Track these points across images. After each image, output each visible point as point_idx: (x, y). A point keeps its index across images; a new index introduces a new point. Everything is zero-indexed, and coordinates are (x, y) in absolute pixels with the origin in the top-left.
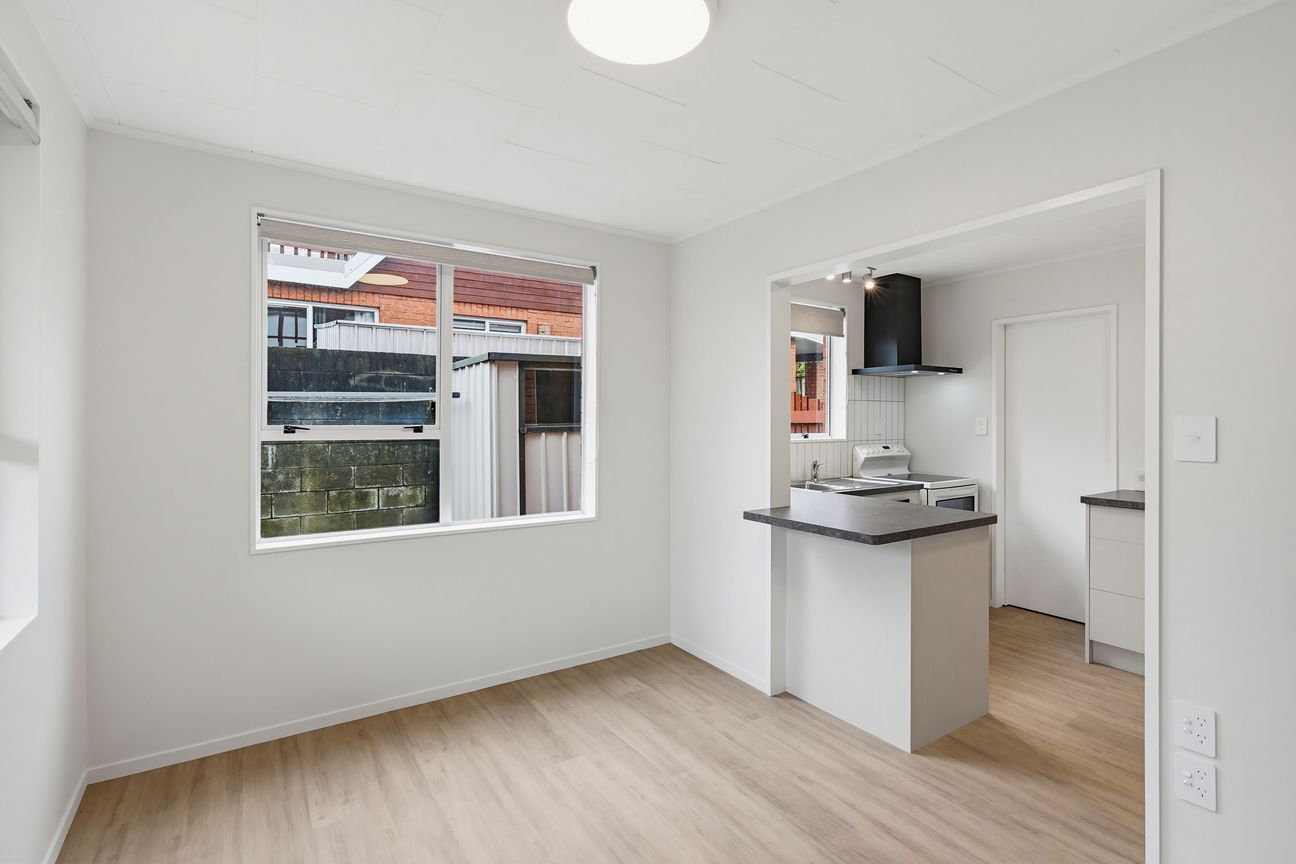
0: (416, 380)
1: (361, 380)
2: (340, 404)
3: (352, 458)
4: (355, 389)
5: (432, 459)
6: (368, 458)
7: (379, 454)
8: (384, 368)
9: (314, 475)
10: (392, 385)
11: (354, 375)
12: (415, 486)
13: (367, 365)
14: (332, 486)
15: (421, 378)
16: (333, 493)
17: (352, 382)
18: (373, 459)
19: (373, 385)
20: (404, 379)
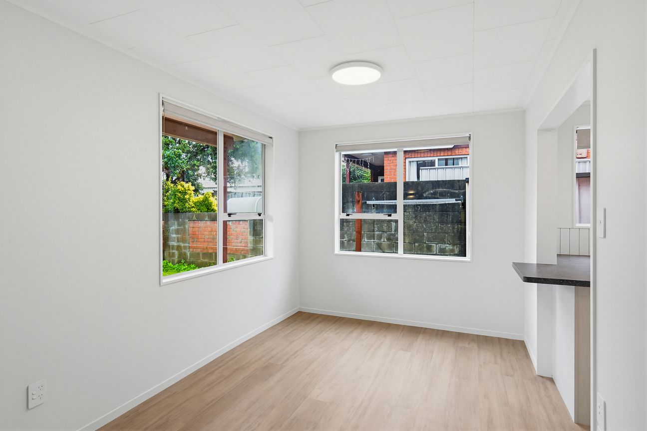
0: (454, 192)
1: (429, 194)
2: (420, 205)
3: (425, 229)
4: (426, 198)
5: (463, 232)
6: (432, 229)
7: (436, 228)
8: (439, 188)
9: (409, 236)
10: (443, 195)
11: (425, 192)
12: (454, 245)
13: (431, 187)
14: (415, 241)
15: (457, 191)
16: (416, 244)
17: (424, 195)
18: (434, 231)
19: (434, 196)
20: (448, 192)
